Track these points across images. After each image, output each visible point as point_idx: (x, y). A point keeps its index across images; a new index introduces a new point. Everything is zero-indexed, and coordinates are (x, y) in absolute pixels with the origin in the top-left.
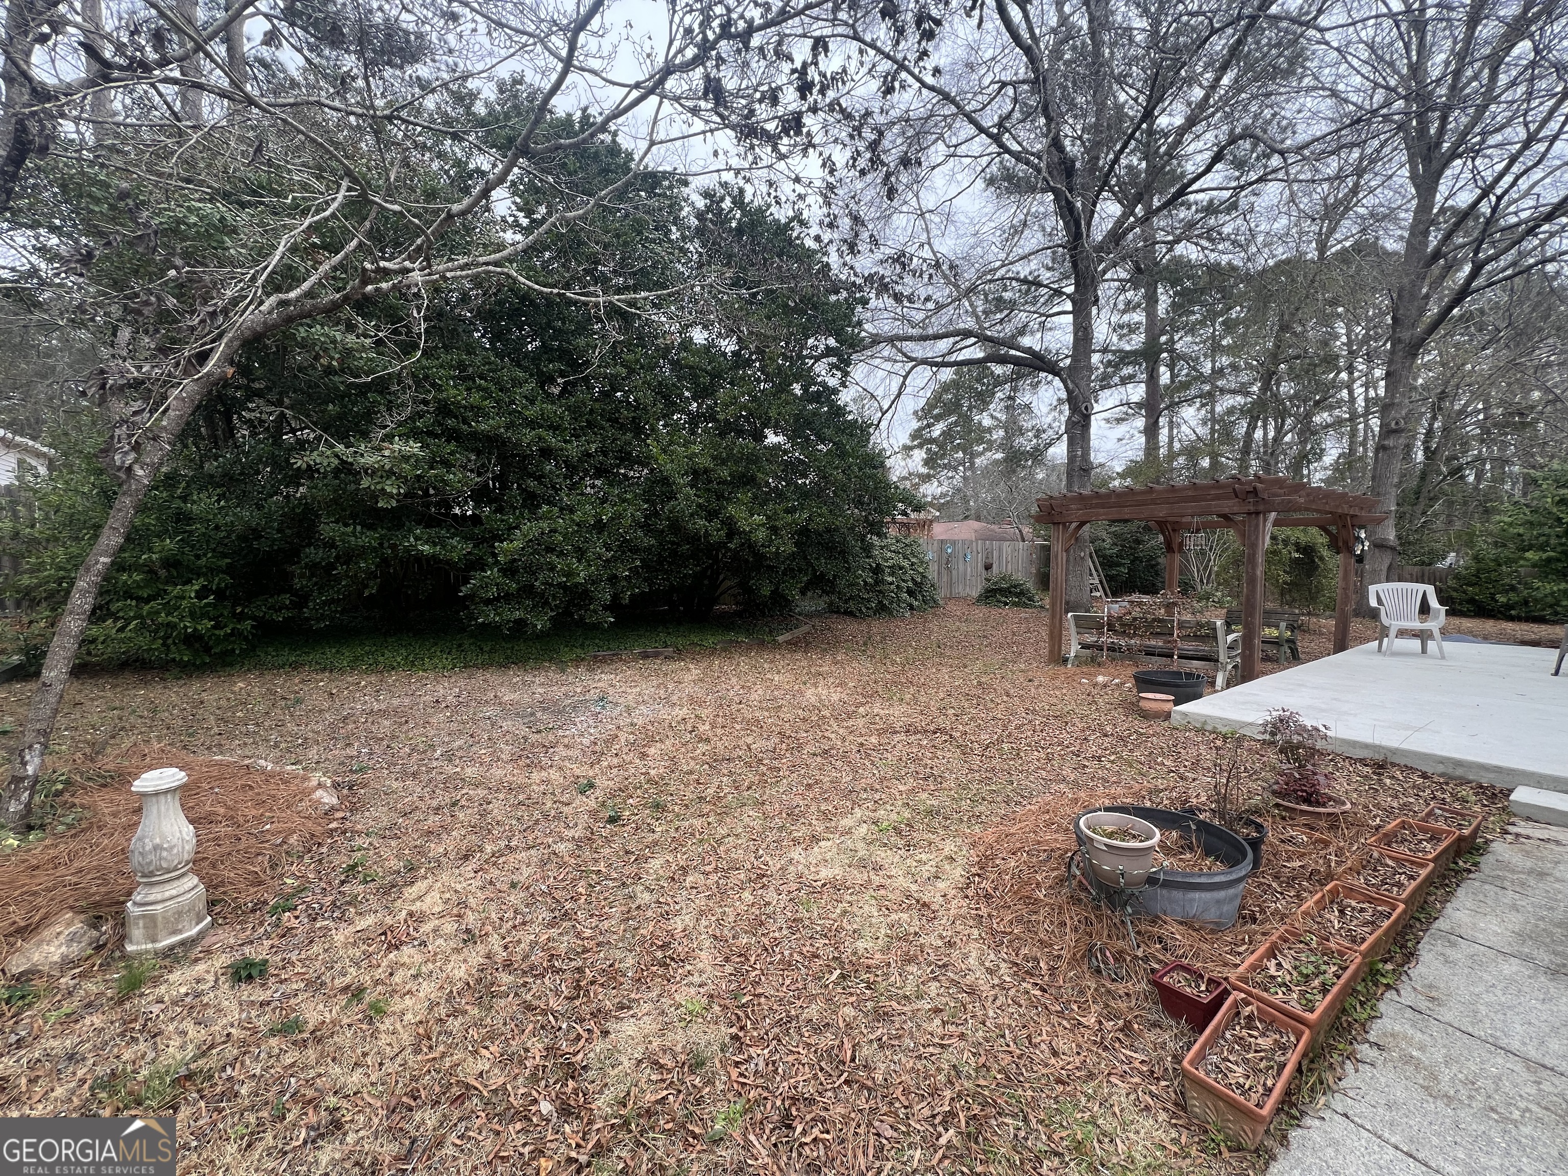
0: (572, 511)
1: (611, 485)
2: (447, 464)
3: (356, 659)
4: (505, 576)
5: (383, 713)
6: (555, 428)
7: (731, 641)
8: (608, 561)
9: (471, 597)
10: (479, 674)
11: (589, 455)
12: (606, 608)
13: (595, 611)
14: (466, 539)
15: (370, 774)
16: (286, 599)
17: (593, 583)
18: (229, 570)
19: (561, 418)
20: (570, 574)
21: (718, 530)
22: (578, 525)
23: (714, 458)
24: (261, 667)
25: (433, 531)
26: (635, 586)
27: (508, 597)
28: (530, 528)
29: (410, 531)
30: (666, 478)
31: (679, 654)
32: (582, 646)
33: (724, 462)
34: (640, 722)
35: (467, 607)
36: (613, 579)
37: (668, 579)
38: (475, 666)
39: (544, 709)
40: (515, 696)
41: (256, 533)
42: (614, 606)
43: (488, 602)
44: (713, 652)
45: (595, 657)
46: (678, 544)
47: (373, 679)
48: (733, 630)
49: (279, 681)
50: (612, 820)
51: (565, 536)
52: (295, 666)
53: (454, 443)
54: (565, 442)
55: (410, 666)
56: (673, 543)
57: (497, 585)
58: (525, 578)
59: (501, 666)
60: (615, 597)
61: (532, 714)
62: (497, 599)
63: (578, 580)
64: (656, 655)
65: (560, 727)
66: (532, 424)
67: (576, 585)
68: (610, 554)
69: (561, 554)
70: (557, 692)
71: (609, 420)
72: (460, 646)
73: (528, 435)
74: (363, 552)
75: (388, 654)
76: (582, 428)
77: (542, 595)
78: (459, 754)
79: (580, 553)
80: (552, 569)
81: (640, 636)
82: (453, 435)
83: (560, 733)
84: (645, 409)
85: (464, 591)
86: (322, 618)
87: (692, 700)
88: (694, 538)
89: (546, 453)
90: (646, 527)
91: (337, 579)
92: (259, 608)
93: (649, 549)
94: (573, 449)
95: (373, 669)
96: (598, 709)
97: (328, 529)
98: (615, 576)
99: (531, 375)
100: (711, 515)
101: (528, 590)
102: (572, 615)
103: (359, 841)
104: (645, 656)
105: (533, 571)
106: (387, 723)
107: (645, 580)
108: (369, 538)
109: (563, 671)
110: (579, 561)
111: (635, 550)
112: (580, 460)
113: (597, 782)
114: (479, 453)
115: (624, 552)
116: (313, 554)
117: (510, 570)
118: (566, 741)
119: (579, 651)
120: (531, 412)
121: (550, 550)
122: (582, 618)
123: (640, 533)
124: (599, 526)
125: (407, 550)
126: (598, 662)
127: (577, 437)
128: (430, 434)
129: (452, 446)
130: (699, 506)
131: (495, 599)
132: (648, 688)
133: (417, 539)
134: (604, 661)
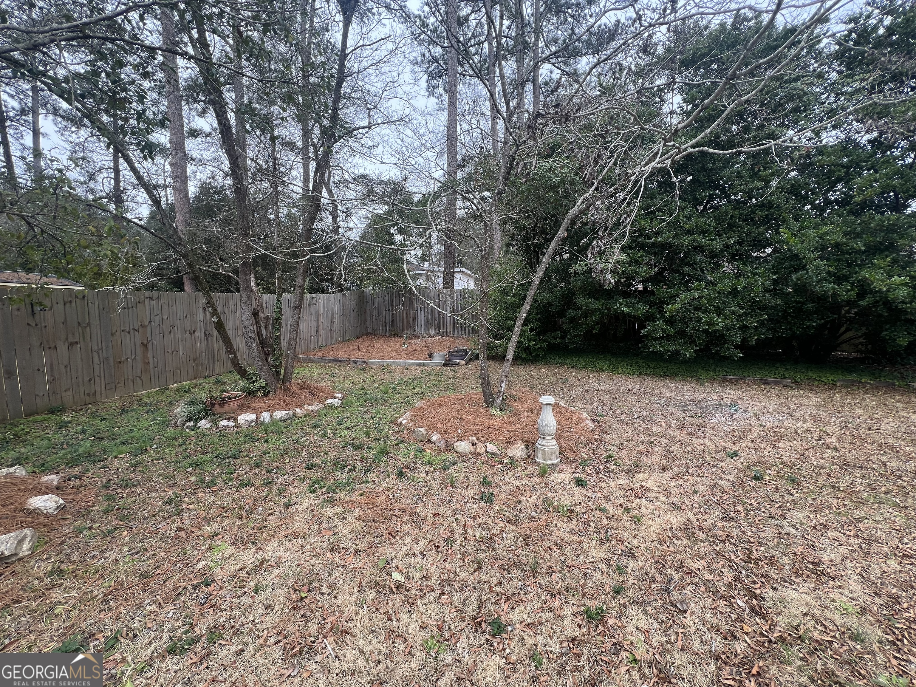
0: (714, 284)
1: (744, 264)
2: (638, 263)
3: (586, 364)
4: (667, 324)
5: (604, 391)
6: (704, 232)
7: (853, 381)
8: (740, 316)
9: (646, 336)
10: (648, 379)
11: (728, 246)
12: (736, 347)
13: (728, 349)
14: (645, 303)
15: (605, 419)
16: (559, 333)
17: (728, 330)
18: (539, 320)
19: (709, 225)
20: (711, 324)
21: (848, 291)
22: (719, 293)
23: (846, 234)
24: (548, 363)
25: (628, 300)
26: (761, 333)
27: (668, 337)
28: (685, 296)
29: (617, 300)
30: (796, 255)
31: (797, 385)
32: (714, 371)
33: (858, 235)
34: (768, 425)
35: (643, 342)
36: (744, 328)
37: (790, 329)
38: (646, 375)
39: (692, 405)
40: (673, 395)
41: (550, 304)
42: (743, 346)
43: (656, 339)
44: (833, 387)
45: (725, 379)
46: (803, 303)
47: (595, 374)
48: (855, 372)
49: (557, 370)
50: (756, 478)
51: (709, 300)
52: (561, 365)
53: (642, 251)
54: (712, 240)
55: (613, 370)
56: (797, 302)
57: (662, 329)
58: (680, 326)
59: (660, 376)
60: (744, 340)
61: (685, 406)
62: (662, 338)
63: (717, 328)
64: (775, 383)
65: (706, 417)
66: (689, 232)
67: (716, 331)
68: (742, 312)
69: (705, 312)
70: (700, 397)
71: (744, 221)
72: (636, 363)
73: (687, 240)
74: (593, 311)
75: (600, 363)
76: (723, 230)
77: (691, 337)
78: (647, 419)
79: (719, 311)
80: (699, 320)
81: (761, 369)
82: (642, 246)
83: (706, 420)
84: (778, 207)
85: (643, 332)
86: (573, 343)
87: (814, 418)
88: (821, 299)
89: (699, 248)
90: (774, 292)
91: (581, 325)
92: (549, 338)
93: (775, 308)
94: (717, 244)
95: (593, 370)
96: (732, 411)
97: (580, 301)
98: (746, 327)
99: (690, 202)
100: (839, 279)
101: (681, 333)
102: (711, 350)
103: (608, 447)
104: (766, 383)
105: (685, 322)
106: (607, 397)
107: (769, 329)
108: (595, 304)
109: (702, 385)
110: (718, 316)
111: (763, 308)
112: (722, 251)
113: (741, 453)
114: (655, 254)
115: (753, 310)
116: (571, 313)
117: (670, 322)
118: (712, 425)
119: (712, 373)
120: (689, 226)
121: (697, 309)
122: (718, 353)
123: (768, 296)
124: (735, 293)
125: (615, 310)
126: (725, 382)
127: (720, 235)
128: (631, 248)
129: (641, 253)
130: (829, 273)
131: (660, 338)
132: (772, 404)
133: (621, 304)
134: (731, 382)
